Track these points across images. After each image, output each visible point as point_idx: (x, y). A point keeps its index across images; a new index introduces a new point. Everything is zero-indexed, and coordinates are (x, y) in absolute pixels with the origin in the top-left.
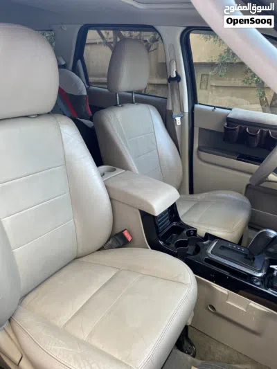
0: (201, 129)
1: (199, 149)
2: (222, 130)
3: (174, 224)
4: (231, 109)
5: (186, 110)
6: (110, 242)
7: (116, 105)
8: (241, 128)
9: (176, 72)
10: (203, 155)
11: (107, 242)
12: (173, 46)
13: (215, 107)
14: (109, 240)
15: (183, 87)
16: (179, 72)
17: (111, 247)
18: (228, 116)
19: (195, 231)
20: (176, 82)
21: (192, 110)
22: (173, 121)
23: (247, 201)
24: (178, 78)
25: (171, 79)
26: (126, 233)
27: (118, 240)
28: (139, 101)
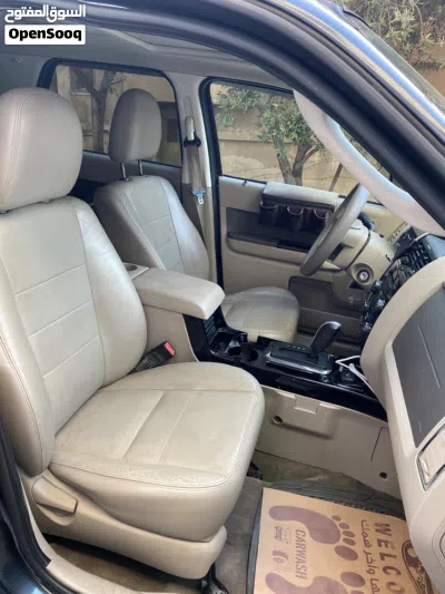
0: (229, 210)
1: (229, 235)
2: (257, 210)
3: (220, 330)
4: (265, 183)
5: (209, 184)
6: (145, 361)
7: (122, 179)
8: (280, 207)
9: (195, 133)
10: (235, 243)
11: (141, 361)
12: (189, 99)
13: (246, 180)
14: (143, 358)
15: (203, 153)
16: (198, 133)
17: (146, 367)
18: (265, 192)
19: (246, 336)
20: (194, 147)
21: (216, 183)
22: (194, 198)
23: (294, 298)
24: (197, 142)
25: (188, 142)
26: (167, 346)
27: (157, 356)
28: (149, 172)
